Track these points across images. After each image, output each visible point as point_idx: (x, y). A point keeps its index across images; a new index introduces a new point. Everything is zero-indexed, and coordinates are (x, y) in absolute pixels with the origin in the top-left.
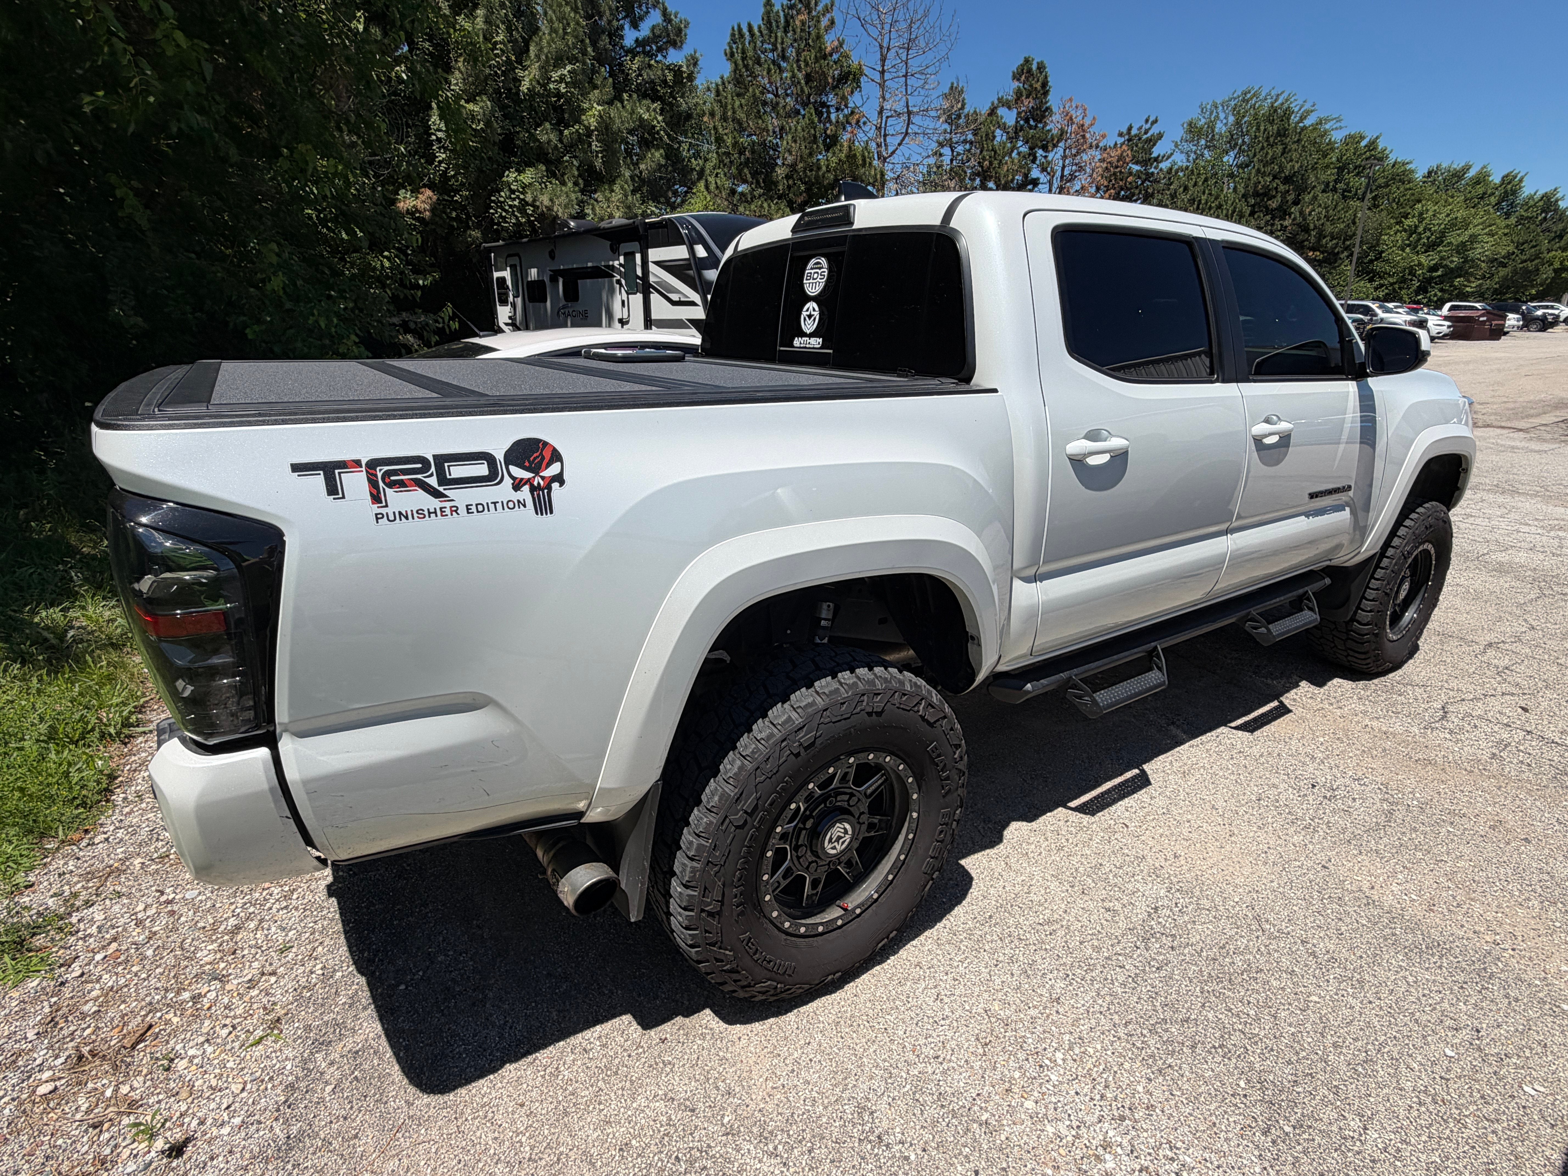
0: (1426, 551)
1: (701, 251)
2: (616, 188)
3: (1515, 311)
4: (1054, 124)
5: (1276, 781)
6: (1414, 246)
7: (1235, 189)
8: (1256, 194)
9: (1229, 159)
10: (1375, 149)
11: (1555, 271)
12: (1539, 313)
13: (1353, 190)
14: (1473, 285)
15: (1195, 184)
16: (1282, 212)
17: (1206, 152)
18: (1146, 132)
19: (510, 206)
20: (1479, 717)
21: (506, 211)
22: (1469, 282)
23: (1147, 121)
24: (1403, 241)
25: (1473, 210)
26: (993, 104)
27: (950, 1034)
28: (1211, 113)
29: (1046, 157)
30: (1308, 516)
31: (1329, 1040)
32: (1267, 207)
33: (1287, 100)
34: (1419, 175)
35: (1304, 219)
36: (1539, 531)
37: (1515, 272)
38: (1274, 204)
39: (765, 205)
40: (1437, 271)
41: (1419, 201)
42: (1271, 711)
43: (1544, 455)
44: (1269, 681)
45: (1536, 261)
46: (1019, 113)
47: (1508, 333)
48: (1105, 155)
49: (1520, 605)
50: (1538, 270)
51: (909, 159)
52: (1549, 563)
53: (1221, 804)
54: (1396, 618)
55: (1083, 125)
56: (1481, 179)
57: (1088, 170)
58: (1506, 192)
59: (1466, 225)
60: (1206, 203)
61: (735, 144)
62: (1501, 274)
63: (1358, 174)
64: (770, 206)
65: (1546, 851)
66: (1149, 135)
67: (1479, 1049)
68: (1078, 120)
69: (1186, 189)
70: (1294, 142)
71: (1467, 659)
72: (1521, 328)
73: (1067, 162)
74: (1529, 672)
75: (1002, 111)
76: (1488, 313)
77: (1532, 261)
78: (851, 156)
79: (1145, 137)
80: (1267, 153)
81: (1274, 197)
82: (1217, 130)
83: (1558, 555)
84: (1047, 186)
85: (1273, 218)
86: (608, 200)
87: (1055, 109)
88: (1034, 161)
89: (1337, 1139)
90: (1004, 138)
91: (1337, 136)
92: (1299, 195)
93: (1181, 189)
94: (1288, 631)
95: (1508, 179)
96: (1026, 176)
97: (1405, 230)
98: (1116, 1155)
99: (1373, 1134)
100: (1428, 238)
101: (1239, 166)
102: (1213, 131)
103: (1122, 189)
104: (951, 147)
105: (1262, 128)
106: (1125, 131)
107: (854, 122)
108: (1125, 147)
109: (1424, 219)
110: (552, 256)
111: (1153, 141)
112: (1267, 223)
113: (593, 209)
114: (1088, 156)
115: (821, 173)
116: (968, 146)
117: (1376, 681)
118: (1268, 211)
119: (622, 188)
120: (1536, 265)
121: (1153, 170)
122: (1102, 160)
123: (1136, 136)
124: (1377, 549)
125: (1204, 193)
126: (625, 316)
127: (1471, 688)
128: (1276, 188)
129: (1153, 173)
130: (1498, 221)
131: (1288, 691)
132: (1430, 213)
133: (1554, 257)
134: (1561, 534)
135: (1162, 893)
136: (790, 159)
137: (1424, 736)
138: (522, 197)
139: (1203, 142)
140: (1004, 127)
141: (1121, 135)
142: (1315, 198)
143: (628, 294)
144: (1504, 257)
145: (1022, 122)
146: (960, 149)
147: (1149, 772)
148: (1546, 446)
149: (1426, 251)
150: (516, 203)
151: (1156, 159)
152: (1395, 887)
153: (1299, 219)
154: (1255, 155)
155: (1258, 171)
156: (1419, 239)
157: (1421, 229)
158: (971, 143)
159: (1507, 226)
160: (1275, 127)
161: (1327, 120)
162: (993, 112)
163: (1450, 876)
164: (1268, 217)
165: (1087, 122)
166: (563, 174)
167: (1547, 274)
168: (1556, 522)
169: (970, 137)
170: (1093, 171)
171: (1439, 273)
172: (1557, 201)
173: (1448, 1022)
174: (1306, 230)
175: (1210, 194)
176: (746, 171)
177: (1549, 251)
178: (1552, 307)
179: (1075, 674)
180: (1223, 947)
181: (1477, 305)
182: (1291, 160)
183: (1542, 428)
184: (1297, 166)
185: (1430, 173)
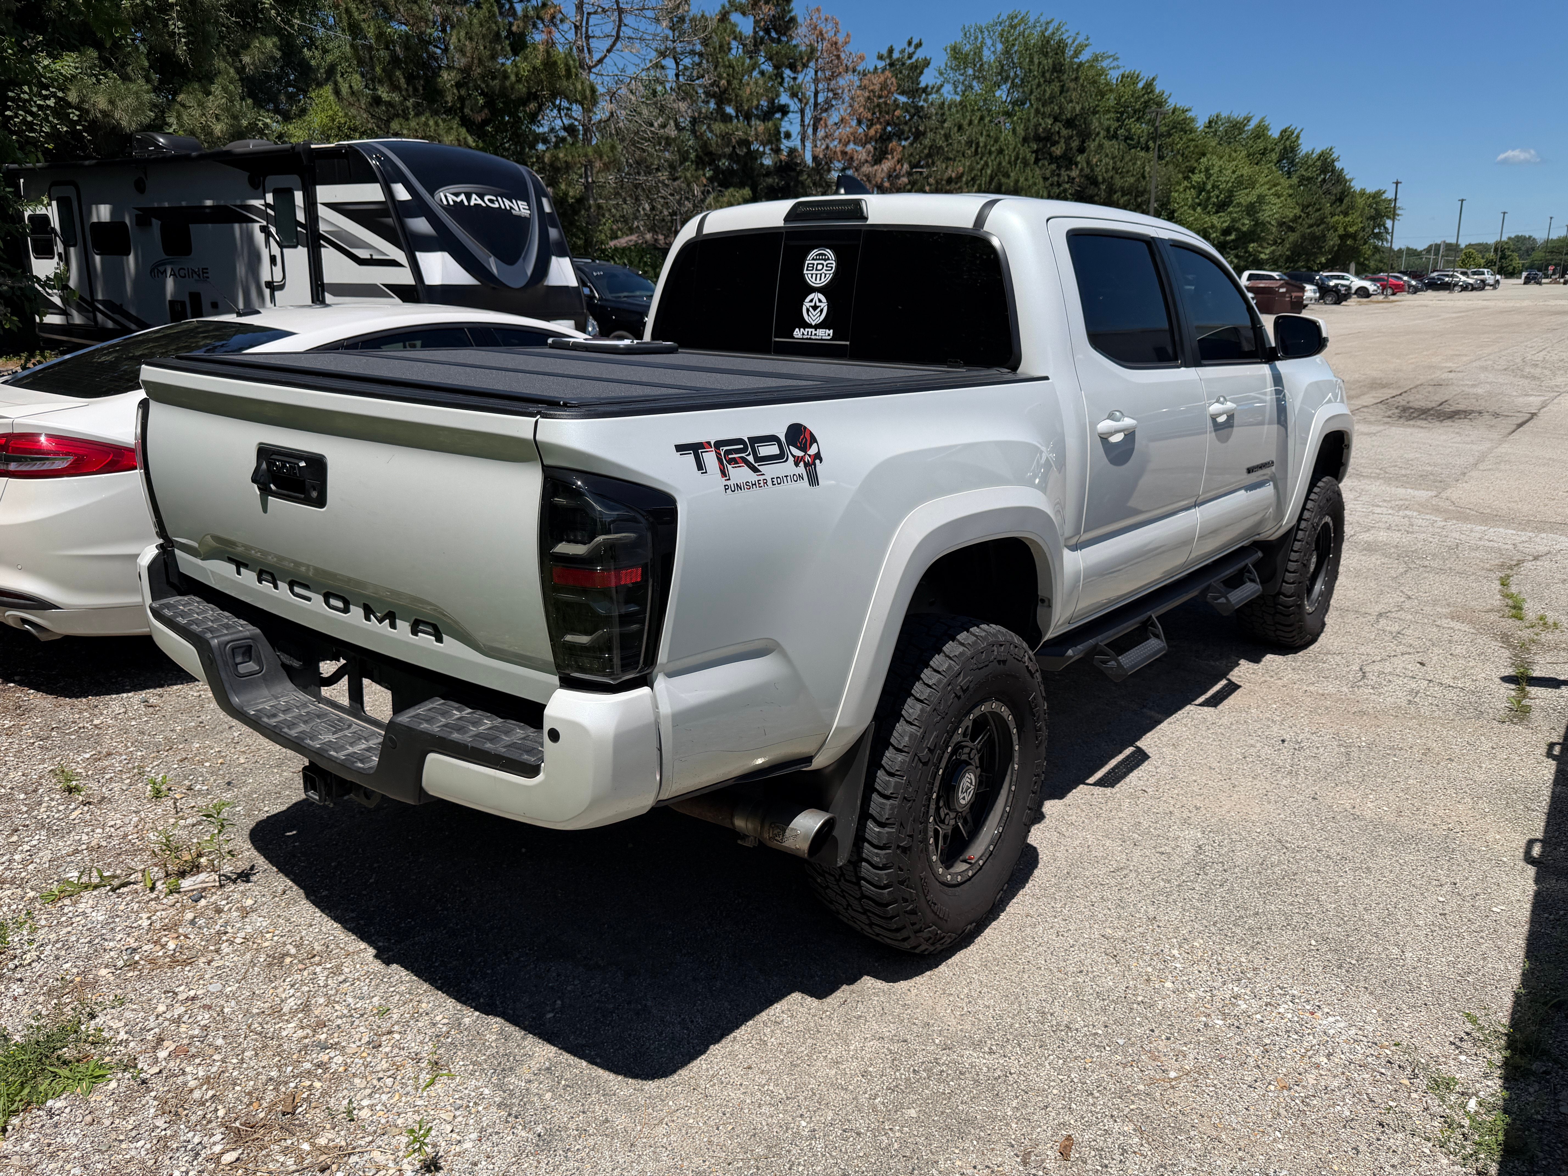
0: (1326, 524)
1: (402, 193)
2: (216, 88)
3: (1311, 281)
4: (801, 37)
5: (1252, 742)
6: (1204, 205)
7: (1014, 130)
8: (1038, 138)
9: (1001, 93)
10: (1152, 91)
11: (1341, 237)
12: (1332, 283)
13: (1136, 137)
14: (1267, 251)
15: (970, 123)
16: (1067, 161)
17: (975, 83)
18: (910, 57)
19: (40, 107)
20: (1390, 673)
21: (32, 114)
22: (1263, 248)
23: (910, 43)
24: (1193, 199)
25: (1257, 168)
26: (723, 7)
27: (1083, 955)
28: (976, 38)
29: (795, 79)
30: (1246, 490)
31: (1360, 908)
32: (1050, 154)
33: (1058, 29)
34: (1200, 124)
35: (1092, 170)
36: (1390, 511)
37: (1303, 237)
38: (1058, 151)
39: (431, 123)
40: (1230, 234)
41: (1204, 155)
42: (1223, 688)
43: (1374, 438)
44: (1212, 663)
45: (1322, 227)
46: (756, 22)
47: (1306, 306)
48: (866, 82)
49: (1394, 579)
50: (1324, 236)
51: (623, 70)
52: (1406, 539)
53: (1215, 765)
54: (1310, 590)
55: (836, 43)
56: (1260, 133)
57: (847, 99)
58: (1285, 148)
59: (1252, 185)
60: (985, 146)
61: (380, 36)
62: (1291, 239)
63: (1138, 120)
64: (437, 124)
65: (1466, 765)
66: (913, 60)
67: (1459, 894)
68: (829, 34)
69: (960, 128)
70: (1072, 80)
71: (1366, 628)
72: (1317, 300)
73: (820, 86)
74: (1416, 634)
75: (735, 17)
76: (1287, 284)
77: (1318, 226)
78: (550, 64)
79: (909, 62)
80: (1045, 91)
81: (1058, 142)
82: (985, 59)
83: (1412, 533)
84: (799, 115)
85: (1059, 167)
86: (201, 104)
87: (800, 20)
88: (781, 84)
89: (1387, 962)
90: (740, 51)
91: (1114, 76)
92: (1083, 142)
93: (956, 129)
94: (1242, 600)
95: (1286, 134)
96: (772, 101)
97: (1194, 188)
98: (1245, 1000)
99: (1408, 955)
100: (1218, 197)
101: (1014, 103)
102: (981, 59)
103: (888, 124)
104: (675, 58)
105: (1036, 61)
106: (884, 52)
107: (547, 18)
108: (888, 73)
109: (1211, 175)
110: (140, 187)
111: (919, 68)
112: (1053, 173)
113: (179, 117)
114: (845, 81)
115: (508, 83)
116: (697, 59)
117: (1301, 653)
118: (1053, 159)
119: (225, 89)
120: (1323, 231)
121: (921, 103)
122: (862, 88)
123: (898, 60)
124: (1294, 522)
125: (981, 134)
126: (278, 277)
127: (1377, 651)
128: (1059, 133)
129: (922, 107)
130: (1282, 180)
131: (1231, 670)
132: (1216, 169)
133: (1338, 222)
134: (1408, 513)
135: (1199, 835)
136: (461, 61)
137: (1353, 693)
138: (60, 94)
139: (970, 71)
140: (738, 37)
141: (881, 57)
142: (1100, 146)
143: (281, 246)
144: (1291, 221)
145: (761, 33)
146: (687, 61)
147: (1144, 748)
148: (1374, 429)
149: (1217, 212)
150: (51, 102)
151: (924, 90)
152: (1369, 804)
153: (1087, 171)
154: (1031, 92)
155: (1037, 111)
156: (1209, 198)
157: (1209, 187)
158: (701, 55)
159: (1290, 186)
160: (1050, 61)
161: (1104, 57)
162: (724, 17)
163: (1406, 790)
164: (1054, 166)
165: (841, 39)
166: (124, 65)
167: (1333, 240)
168: (1401, 503)
169: (699, 48)
170: (852, 98)
171: (1233, 237)
172: (1333, 161)
173: (1434, 883)
174: (1094, 182)
175: (988, 136)
176: (398, 73)
177: (1333, 215)
178: (1343, 278)
179: (1102, 639)
180: (1262, 864)
181: (1275, 274)
182: (1071, 101)
183: (1365, 410)
184: (1078, 108)
185: (1210, 122)
